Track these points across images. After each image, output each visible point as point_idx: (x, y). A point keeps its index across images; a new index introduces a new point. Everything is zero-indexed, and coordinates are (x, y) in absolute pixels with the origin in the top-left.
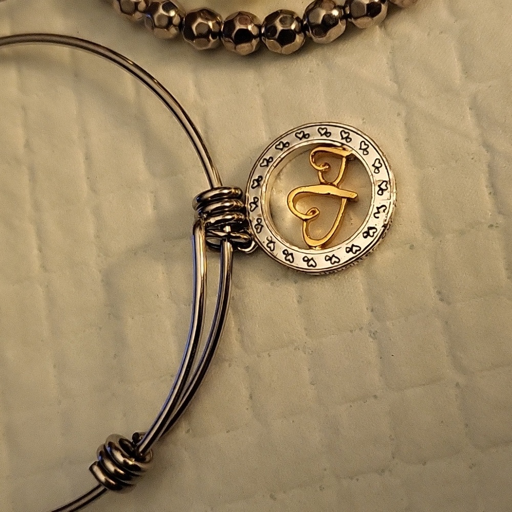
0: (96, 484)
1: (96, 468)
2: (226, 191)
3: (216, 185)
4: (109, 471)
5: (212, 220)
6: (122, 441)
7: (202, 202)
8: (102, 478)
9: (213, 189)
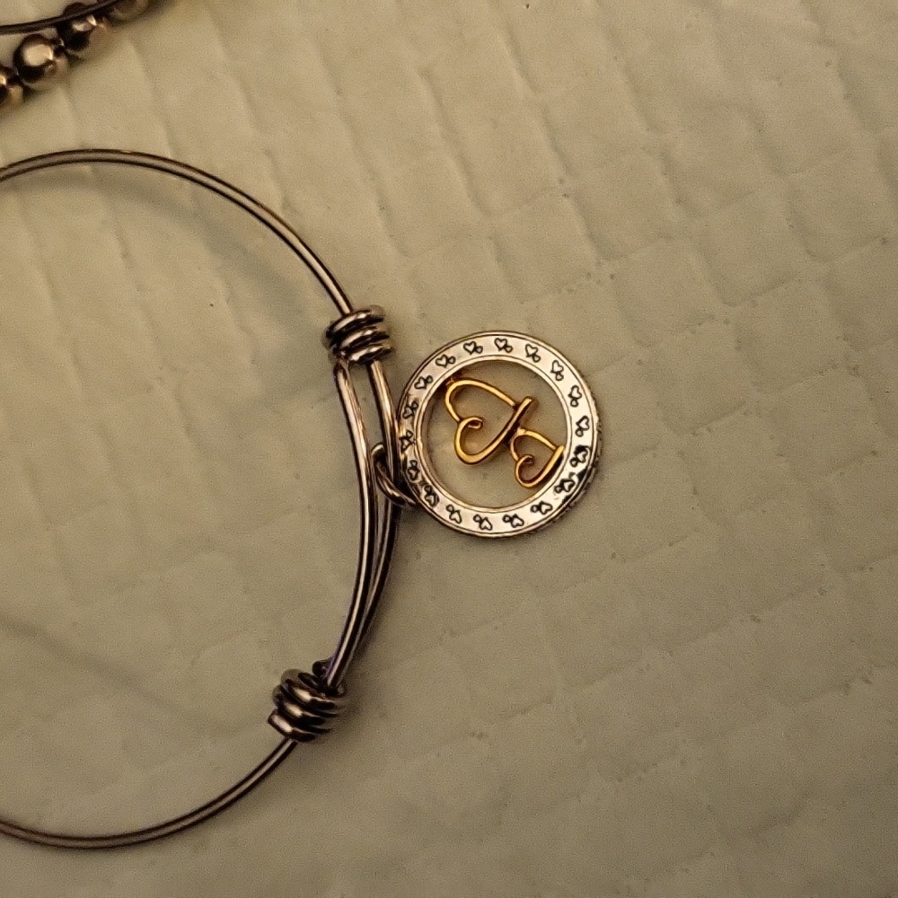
0: (280, 738)
1: (277, 719)
2: (363, 316)
3: (347, 310)
4: (294, 716)
5: (356, 357)
6: (302, 676)
7: (334, 337)
8: (288, 728)
9: (345, 316)
